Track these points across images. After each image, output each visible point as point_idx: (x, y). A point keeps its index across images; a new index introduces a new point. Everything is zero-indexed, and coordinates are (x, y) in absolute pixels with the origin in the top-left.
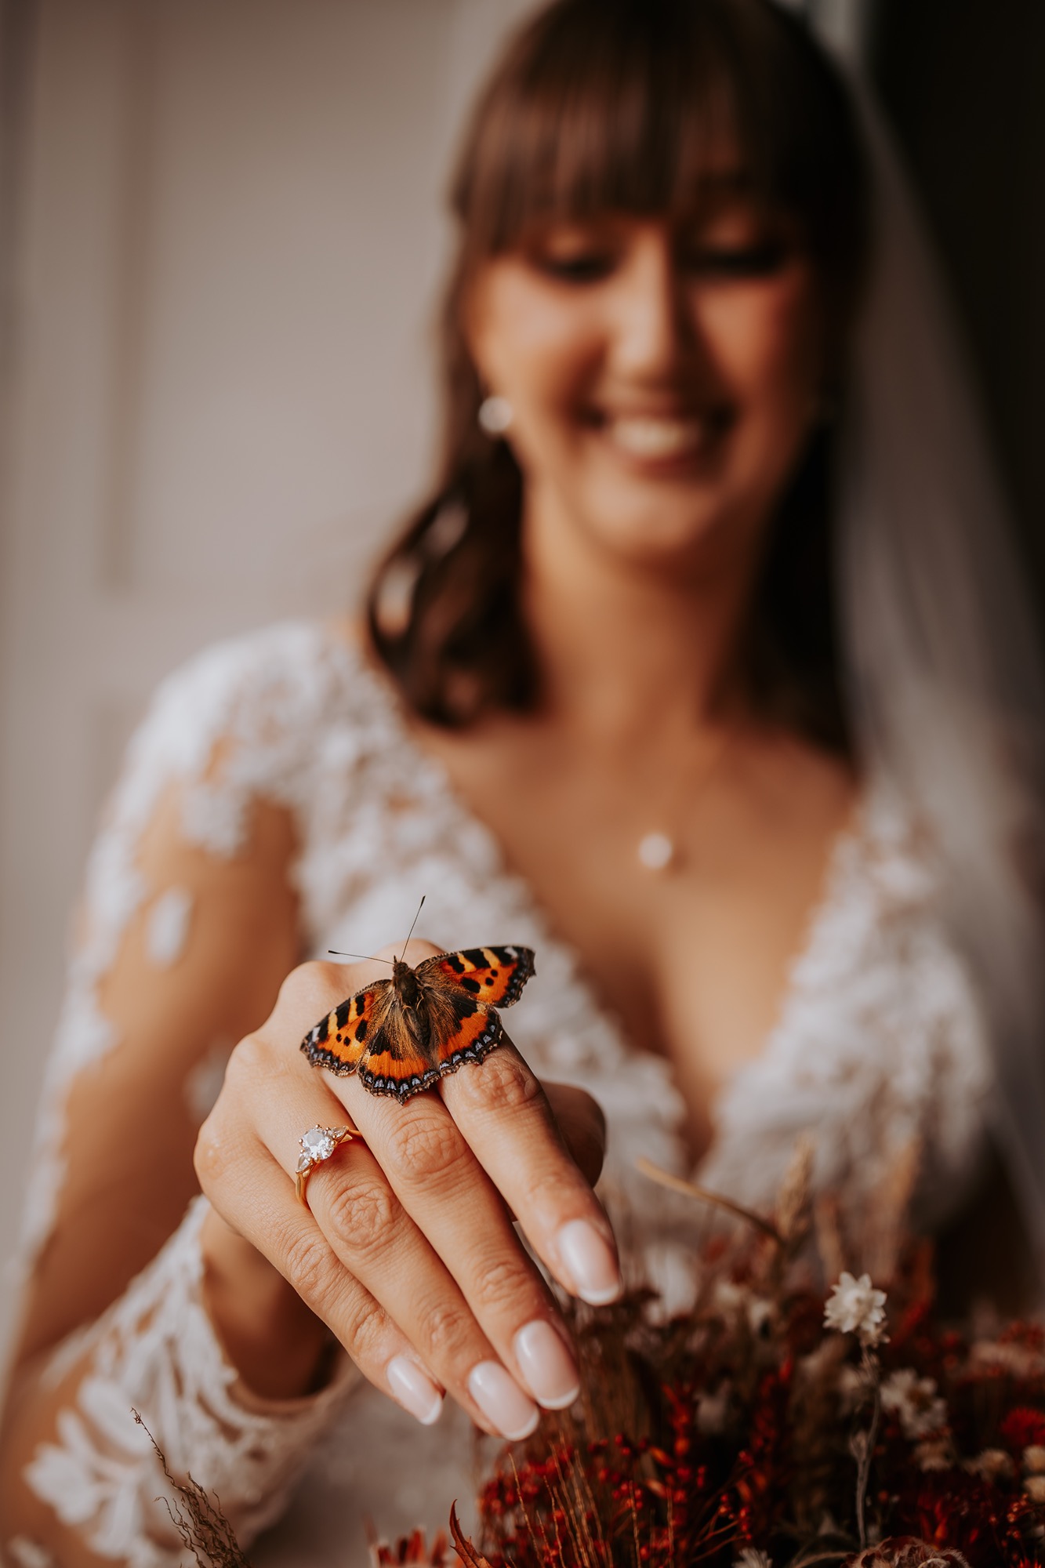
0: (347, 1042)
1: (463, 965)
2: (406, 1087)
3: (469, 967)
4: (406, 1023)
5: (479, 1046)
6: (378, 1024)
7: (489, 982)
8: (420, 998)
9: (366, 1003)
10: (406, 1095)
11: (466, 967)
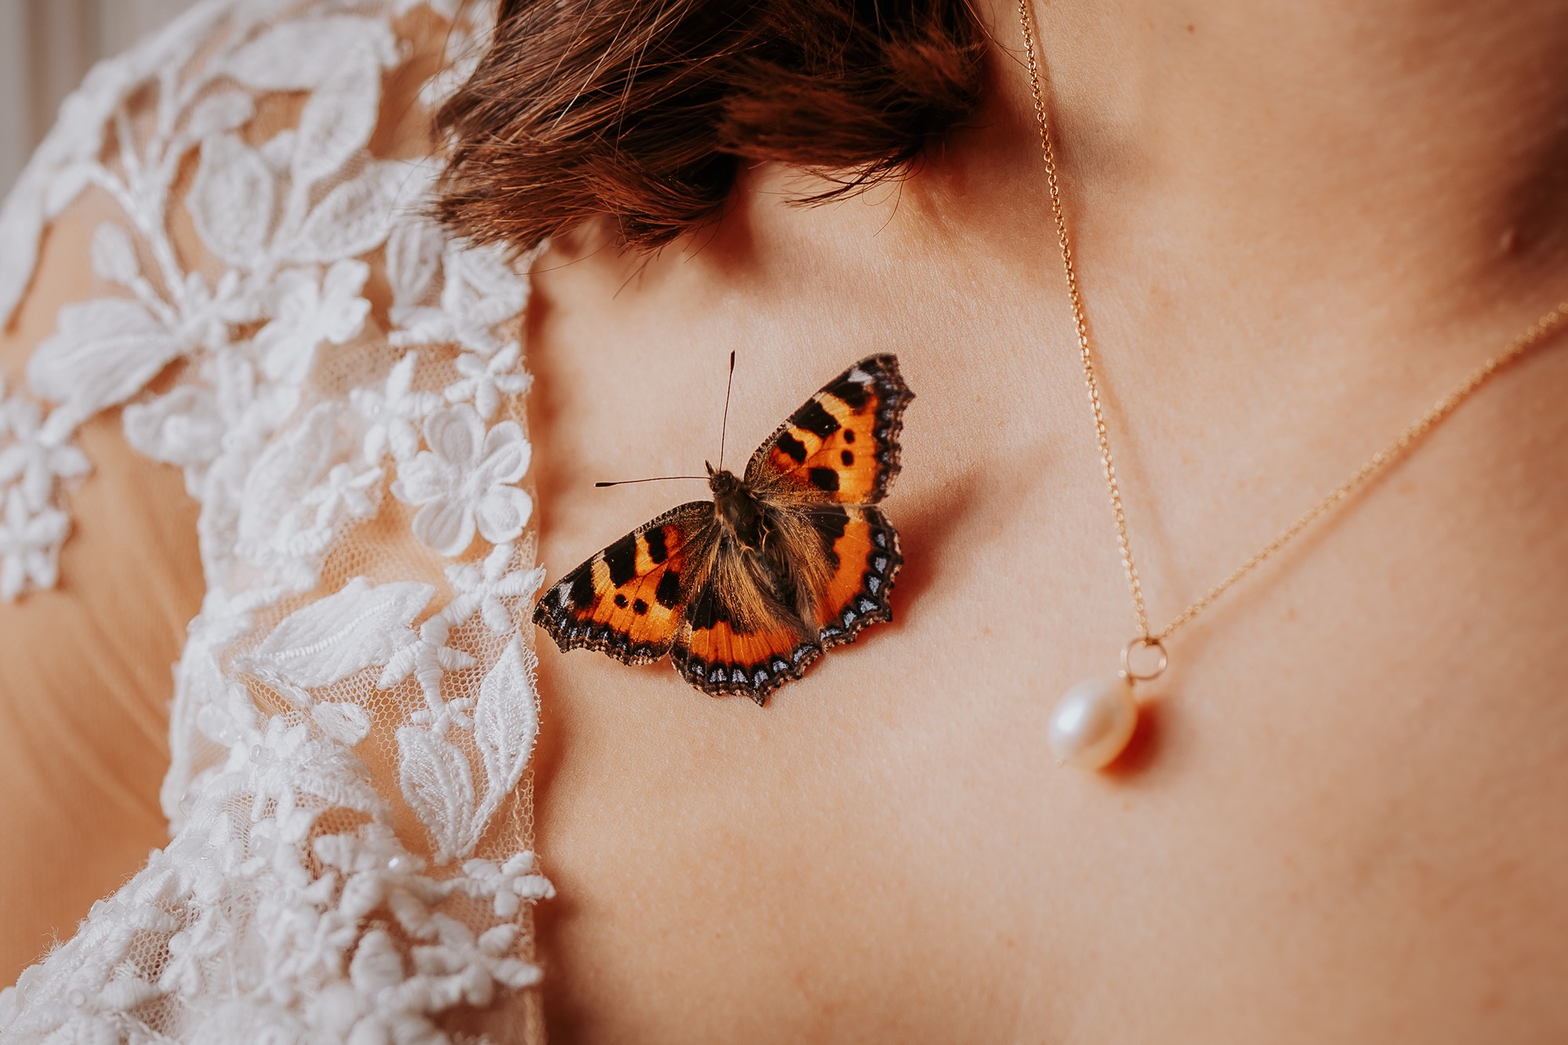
0: (641, 607)
1: (801, 444)
2: (763, 676)
3: (811, 442)
4: (750, 573)
5: (874, 584)
6: (701, 578)
7: (847, 458)
8: (764, 533)
9: (670, 541)
10: (766, 689)
11: (806, 446)
